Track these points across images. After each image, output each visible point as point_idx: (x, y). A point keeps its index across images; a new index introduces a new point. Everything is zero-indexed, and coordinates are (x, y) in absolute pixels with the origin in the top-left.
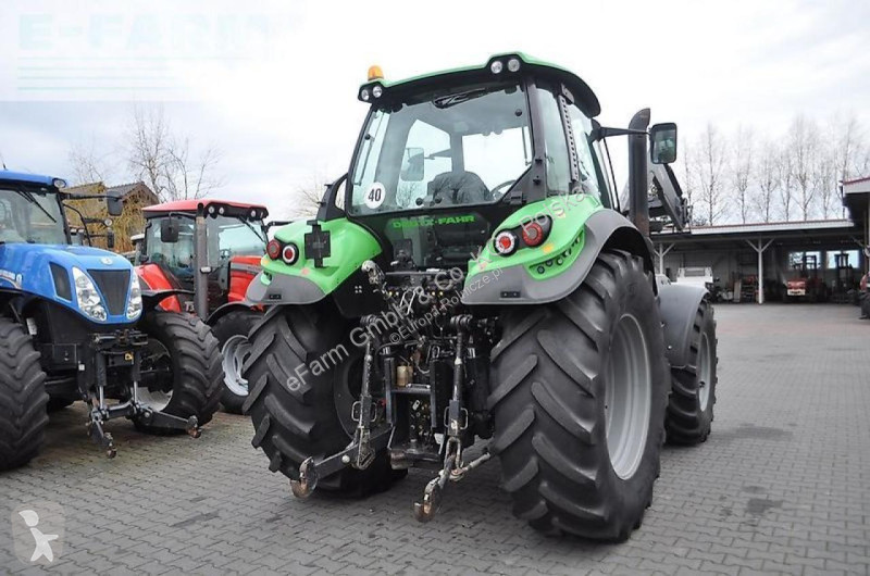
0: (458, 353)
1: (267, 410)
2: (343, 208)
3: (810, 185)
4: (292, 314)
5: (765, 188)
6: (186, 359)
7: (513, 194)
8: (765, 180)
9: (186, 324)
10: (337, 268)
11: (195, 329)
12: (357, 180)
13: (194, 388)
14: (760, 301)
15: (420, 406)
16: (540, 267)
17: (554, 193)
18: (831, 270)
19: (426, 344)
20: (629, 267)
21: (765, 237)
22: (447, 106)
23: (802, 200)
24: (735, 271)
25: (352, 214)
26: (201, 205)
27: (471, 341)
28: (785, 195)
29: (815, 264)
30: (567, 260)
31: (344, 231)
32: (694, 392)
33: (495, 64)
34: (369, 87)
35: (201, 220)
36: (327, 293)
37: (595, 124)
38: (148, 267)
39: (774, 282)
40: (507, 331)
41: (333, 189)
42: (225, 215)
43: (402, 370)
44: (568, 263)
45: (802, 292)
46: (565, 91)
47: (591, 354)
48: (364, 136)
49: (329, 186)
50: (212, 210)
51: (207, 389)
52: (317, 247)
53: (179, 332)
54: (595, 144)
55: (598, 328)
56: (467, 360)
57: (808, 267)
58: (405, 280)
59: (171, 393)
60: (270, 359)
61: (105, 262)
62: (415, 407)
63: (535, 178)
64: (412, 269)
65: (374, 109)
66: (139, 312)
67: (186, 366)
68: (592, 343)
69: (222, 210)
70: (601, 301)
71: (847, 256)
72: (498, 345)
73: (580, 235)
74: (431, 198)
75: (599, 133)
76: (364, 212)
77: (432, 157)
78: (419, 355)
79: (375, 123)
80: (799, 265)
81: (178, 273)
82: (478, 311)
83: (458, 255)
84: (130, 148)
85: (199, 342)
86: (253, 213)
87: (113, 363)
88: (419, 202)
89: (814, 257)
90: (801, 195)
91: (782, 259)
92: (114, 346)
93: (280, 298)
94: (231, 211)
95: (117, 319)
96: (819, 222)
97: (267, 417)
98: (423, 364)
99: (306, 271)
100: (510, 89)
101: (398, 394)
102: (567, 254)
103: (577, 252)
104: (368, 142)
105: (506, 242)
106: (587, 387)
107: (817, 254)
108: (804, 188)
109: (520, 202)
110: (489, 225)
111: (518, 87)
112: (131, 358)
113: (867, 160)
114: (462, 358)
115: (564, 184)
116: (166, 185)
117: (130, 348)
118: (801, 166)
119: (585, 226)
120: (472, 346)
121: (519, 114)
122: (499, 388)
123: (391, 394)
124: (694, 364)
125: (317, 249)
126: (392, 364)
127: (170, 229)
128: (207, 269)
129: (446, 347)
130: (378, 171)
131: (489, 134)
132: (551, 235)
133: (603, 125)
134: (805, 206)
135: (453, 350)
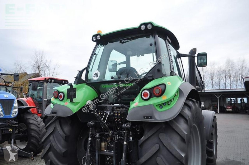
0: (125, 139)
1: (49, 158)
2: (84, 80)
3: (232, 79)
4: (61, 120)
5: (219, 79)
6: (32, 131)
7: (149, 75)
8: (219, 77)
9: (34, 118)
10: (79, 103)
11: (37, 121)
12: (90, 70)
13: (35, 142)
14: (218, 112)
15: (110, 159)
16: (161, 105)
17: (165, 76)
18: (239, 103)
19: (113, 134)
20: (195, 106)
21: (219, 93)
22: (124, 43)
23: (230, 83)
24: (211, 103)
25: (88, 82)
26: (45, 79)
27: (131, 134)
28: (225, 81)
29: (234, 102)
30: (172, 103)
31: (84, 88)
32: (212, 150)
33: (142, 26)
34: (95, 36)
35: (45, 84)
36: (74, 113)
37: (178, 52)
38: (28, 98)
39: (222, 107)
40: (146, 132)
41: (81, 73)
42: (54, 82)
43: (103, 144)
44: (173, 104)
45: (231, 110)
46: (168, 38)
47: (182, 144)
48: (94, 54)
49: (79, 71)
50: (50, 80)
51: (40, 142)
52: (72, 94)
53: (31, 121)
54: (178, 59)
55: (186, 133)
56: (129, 141)
57: (232, 102)
58: (105, 108)
59: (27, 142)
60: (51, 137)
61: (5, 96)
62: (108, 159)
63: (158, 69)
64: (108, 104)
65: (98, 44)
66: (16, 114)
67: (33, 134)
68: (183, 140)
69: (53, 81)
70: (186, 121)
71: (244, 99)
72: (142, 138)
73: (177, 93)
74: (117, 77)
75: (179, 56)
76: (92, 81)
77: (119, 64)
78: (110, 138)
79: (98, 49)
80: (229, 102)
81: (38, 101)
82: (134, 123)
83: (127, 99)
84: (33, 62)
85: (38, 125)
86: (63, 82)
87: (4, 132)
88: (112, 78)
89: (234, 100)
90: (229, 82)
91: (224, 100)
92: (5, 126)
93: (56, 114)
94: (56, 81)
95: (7, 116)
96: (234, 89)
97: (49, 161)
98: (111, 142)
99: (67, 103)
100: (148, 36)
101: (101, 155)
102: (172, 100)
103: (176, 99)
104: (95, 56)
105: (146, 95)
106: (181, 160)
107: (235, 99)
108: (230, 79)
109: (151, 78)
110: (139, 87)
111: (151, 36)
112: (11, 130)
113: (248, 72)
114: (127, 141)
115: (168, 72)
116: (43, 73)
117: (11, 127)
118: (229, 73)
119: (179, 88)
120: (131, 136)
121: (151, 45)
122: (142, 158)
123: (98, 154)
124: (212, 139)
125: (71, 95)
126: (99, 142)
127: (35, 86)
128: (46, 100)
129: (121, 135)
130: (99, 67)
131: (139, 56)
132: (165, 92)
133: (180, 53)
134: (231, 85)
135: (123, 137)
